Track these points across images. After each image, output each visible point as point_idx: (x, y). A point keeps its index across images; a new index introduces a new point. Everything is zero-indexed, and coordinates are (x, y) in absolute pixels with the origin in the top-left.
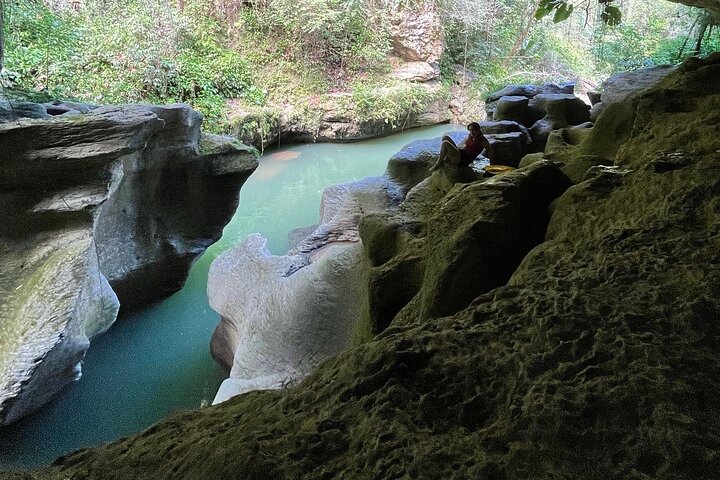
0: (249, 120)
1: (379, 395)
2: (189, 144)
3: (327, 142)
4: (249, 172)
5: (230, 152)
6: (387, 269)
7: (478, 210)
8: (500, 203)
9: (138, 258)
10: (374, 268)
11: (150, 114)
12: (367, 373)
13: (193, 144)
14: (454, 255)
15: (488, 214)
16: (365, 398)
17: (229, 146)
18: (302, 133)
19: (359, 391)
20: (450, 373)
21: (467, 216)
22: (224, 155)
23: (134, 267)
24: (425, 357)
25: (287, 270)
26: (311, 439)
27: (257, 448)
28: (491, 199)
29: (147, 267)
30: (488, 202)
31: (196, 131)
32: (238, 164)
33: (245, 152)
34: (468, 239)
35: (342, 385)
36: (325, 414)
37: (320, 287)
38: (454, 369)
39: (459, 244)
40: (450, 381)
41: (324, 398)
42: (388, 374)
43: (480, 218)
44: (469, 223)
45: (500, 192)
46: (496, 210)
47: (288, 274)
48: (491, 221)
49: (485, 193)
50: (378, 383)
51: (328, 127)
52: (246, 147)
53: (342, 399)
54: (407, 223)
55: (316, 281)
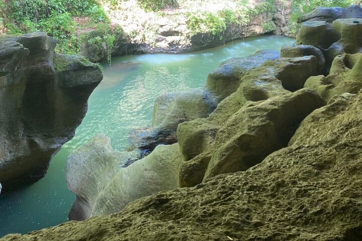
0: (94, 35)
1: (146, 212)
2: (46, 64)
3: (161, 52)
4: (95, 85)
5: (79, 68)
6: (193, 163)
7: (246, 126)
8: (262, 121)
9: (10, 152)
10: (185, 162)
11: (18, 45)
12: (144, 205)
13: (50, 64)
14: (224, 155)
15: (252, 129)
16: (141, 213)
17: (79, 63)
18: (141, 45)
19: (139, 211)
20: (175, 206)
21: (239, 130)
22: (75, 70)
23: (8, 159)
24: (167, 200)
25: (125, 161)
26: (119, 223)
27: (101, 225)
28: (257, 118)
29: (18, 159)
30: (255, 120)
31: (51, 52)
32: (85, 78)
33: (91, 68)
34: (234, 145)
35: (133, 210)
36: (125, 217)
37: (148, 174)
38: (177, 205)
39: (227, 149)
40: (174, 208)
41: (125, 213)
42: (151, 206)
43: (245, 131)
44: (238, 135)
45: (265, 114)
46: (258, 127)
47: (127, 165)
48: (252, 134)
49: (255, 114)
50: (147, 208)
51: (163, 40)
52: (92, 64)
53: (132, 213)
54: (211, 130)
55: (146, 170)
